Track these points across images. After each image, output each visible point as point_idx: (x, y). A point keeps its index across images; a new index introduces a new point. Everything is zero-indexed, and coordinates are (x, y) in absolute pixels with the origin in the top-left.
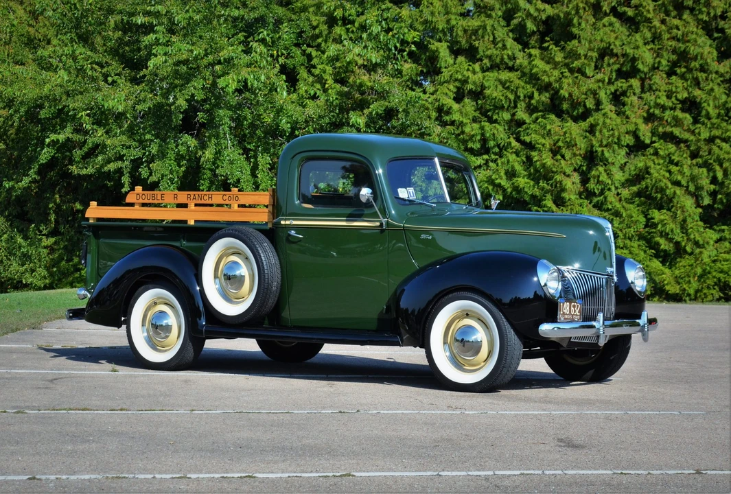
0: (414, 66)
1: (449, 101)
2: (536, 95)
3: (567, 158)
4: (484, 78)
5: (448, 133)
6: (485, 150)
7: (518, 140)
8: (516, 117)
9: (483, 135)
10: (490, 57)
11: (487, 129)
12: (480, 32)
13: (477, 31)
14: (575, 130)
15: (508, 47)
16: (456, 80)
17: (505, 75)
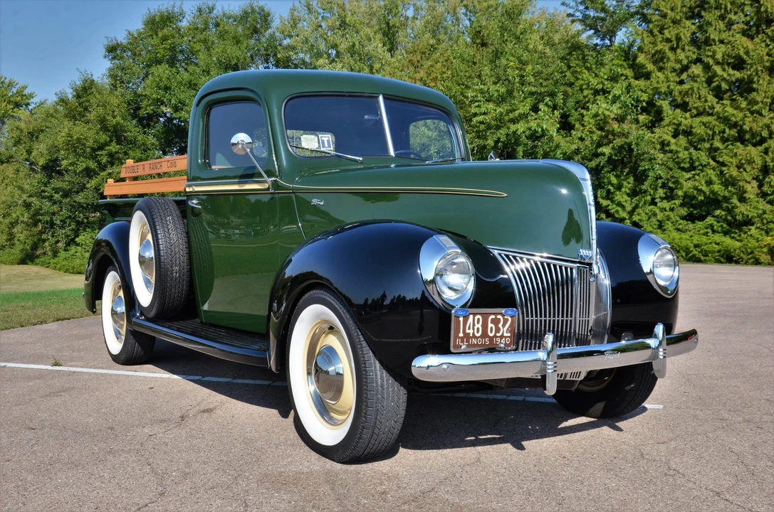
0: (647, 117)
1: (668, 138)
2: (727, 130)
3: (748, 171)
4: (692, 121)
5: (668, 158)
6: (692, 168)
7: (715, 161)
8: (713, 146)
9: (691, 159)
10: (696, 108)
11: (694, 154)
12: (690, 92)
13: (688, 91)
14: (755, 152)
15: (709, 100)
16: (674, 124)
17: (705, 119)
